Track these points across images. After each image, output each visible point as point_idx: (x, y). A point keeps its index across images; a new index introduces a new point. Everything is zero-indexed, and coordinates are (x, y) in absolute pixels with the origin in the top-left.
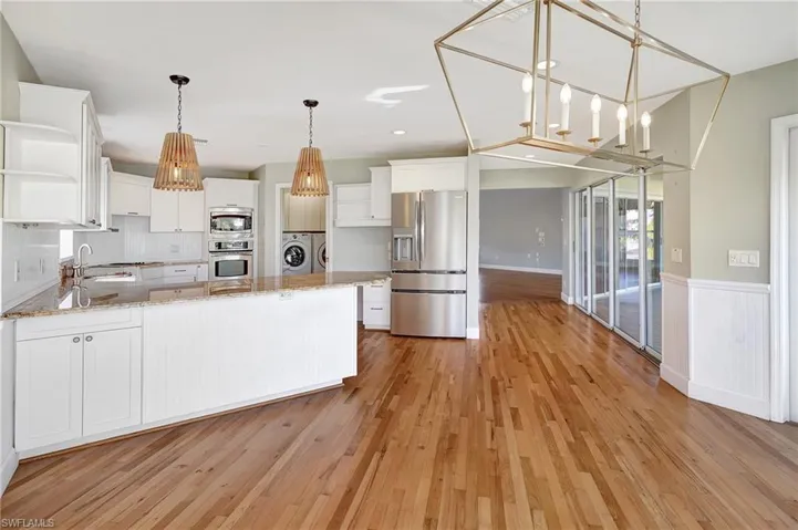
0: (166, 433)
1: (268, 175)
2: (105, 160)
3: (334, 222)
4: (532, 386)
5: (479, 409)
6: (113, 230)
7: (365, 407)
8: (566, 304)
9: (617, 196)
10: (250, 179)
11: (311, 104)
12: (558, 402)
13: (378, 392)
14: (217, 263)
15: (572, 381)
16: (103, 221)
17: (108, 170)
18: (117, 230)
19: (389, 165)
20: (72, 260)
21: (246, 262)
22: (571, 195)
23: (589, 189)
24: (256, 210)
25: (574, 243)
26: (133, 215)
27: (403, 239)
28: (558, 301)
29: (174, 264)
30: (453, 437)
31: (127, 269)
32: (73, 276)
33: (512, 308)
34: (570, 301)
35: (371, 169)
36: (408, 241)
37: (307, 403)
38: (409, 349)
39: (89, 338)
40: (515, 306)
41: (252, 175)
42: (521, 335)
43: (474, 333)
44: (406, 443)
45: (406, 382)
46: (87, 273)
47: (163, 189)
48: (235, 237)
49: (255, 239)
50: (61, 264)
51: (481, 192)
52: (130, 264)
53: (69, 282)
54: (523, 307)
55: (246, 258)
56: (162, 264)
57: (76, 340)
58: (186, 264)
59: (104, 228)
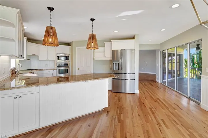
0: (49, 128)
1: (74, 44)
2: (25, 38)
3: (94, 58)
4: (164, 111)
5: (151, 120)
6: (28, 60)
7: (113, 119)
8: (158, 83)
9: (177, 53)
10: (68, 45)
11: (92, 20)
12: (175, 117)
13: (115, 112)
14: (59, 70)
15: (175, 109)
16: (25, 56)
17: (26, 41)
18: (29, 60)
19: (111, 42)
20: (15, 68)
21: (67, 69)
22: (159, 52)
23: (166, 50)
24: (70, 55)
25: (160, 65)
26: (34, 55)
27: (116, 64)
28: (155, 82)
29: (46, 70)
30: (147, 131)
31: (33, 71)
32: (15, 73)
33: (144, 84)
34: (159, 82)
35: (105, 43)
36: (117, 64)
37: (94, 117)
38: (119, 97)
39: (20, 97)
40: (144, 83)
41: (68, 44)
42: (151, 92)
43: (137, 92)
44: (133, 135)
45: (123, 109)
46: (20, 72)
47: (45, 45)
48: (63, 62)
49: (70, 63)
50: (11, 70)
51: (139, 50)
52: (33, 70)
53: (14, 75)
54: (146, 83)
55: (67, 68)
56: (43, 70)
57: (15, 98)
58: (50, 70)
59: (25, 59)
